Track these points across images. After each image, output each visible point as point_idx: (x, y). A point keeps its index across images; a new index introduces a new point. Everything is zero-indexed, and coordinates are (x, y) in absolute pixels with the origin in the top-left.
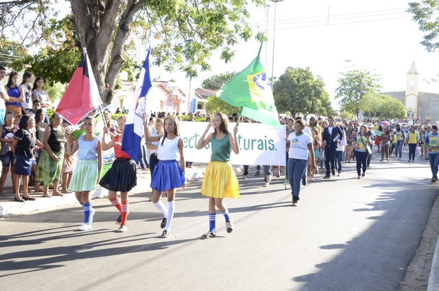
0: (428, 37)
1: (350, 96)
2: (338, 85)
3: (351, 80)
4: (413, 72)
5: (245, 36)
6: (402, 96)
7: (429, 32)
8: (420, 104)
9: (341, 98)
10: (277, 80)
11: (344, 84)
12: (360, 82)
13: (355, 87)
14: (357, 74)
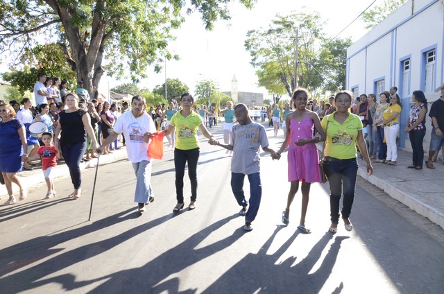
0: (253, 60)
1: (203, 94)
2: (196, 88)
3: (202, 86)
4: (235, 80)
5: (168, 57)
6: (229, 93)
7: (253, 58)
8: (239, 98)
9: (198, 96)
10: (161, 86)
11: (199, 88)
12: (208, 86)
13: (206, 89)
14: (206, 82)
